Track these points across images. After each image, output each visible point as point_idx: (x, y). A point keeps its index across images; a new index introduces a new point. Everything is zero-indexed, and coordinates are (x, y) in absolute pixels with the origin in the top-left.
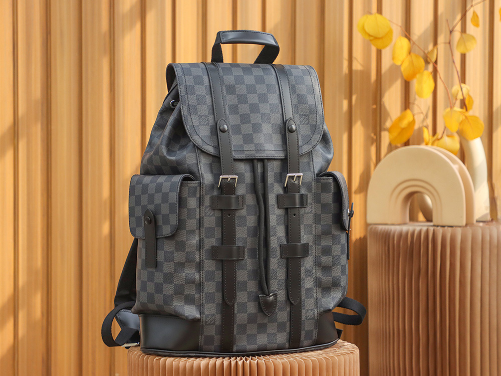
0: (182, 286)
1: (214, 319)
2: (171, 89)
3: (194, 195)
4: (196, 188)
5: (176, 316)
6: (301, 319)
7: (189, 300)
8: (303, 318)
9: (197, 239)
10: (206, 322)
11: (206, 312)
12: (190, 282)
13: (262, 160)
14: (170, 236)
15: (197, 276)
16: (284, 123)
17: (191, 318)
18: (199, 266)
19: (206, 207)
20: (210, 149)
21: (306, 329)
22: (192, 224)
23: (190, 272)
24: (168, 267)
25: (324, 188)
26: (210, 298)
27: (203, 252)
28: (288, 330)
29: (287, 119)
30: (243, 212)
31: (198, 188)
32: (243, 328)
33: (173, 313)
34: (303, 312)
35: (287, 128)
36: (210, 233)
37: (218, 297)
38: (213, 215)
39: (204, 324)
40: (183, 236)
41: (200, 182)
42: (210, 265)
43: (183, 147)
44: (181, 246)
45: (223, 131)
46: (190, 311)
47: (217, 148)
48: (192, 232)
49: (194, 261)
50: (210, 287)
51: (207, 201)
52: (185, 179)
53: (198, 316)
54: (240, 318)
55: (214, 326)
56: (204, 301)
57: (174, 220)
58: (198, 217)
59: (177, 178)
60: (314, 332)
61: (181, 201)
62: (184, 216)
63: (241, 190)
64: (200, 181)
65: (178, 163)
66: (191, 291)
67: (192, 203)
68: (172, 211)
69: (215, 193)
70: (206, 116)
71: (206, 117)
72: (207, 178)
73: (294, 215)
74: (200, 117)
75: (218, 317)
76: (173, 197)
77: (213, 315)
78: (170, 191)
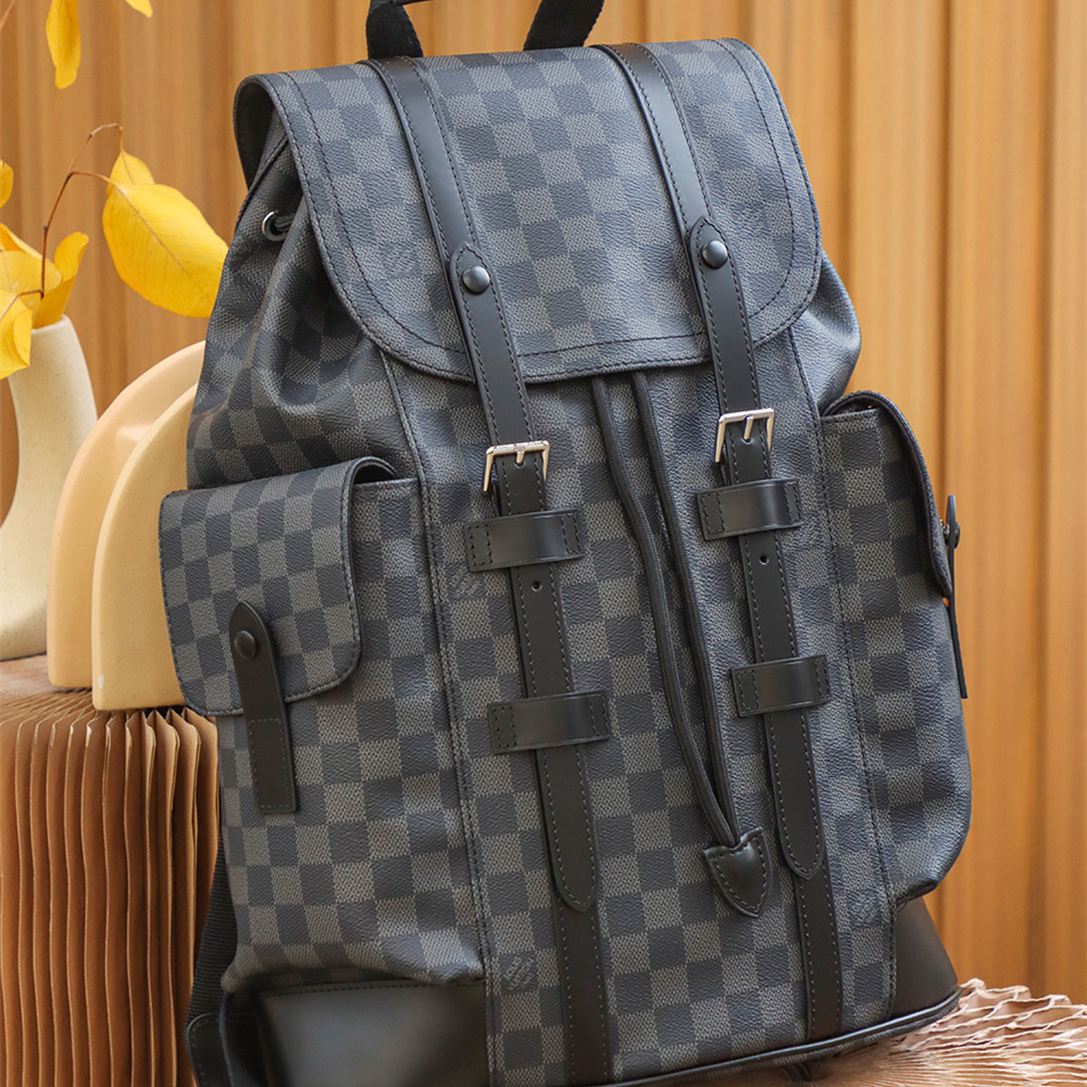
0: (404, 864)
1: (533, 969)
2: (260, 172)
3: (404, 531)
4: (406, 500)
5: (392, 978)
6: (834, 928)
7: (434, 912)
8: (843, 922)
9: (433, 686)
10: (505, 984)
11: (500, 948)
12: (429, 844)
13: (625, 377)
14: (336, 688)
15: (450, 821)
16: (684, 240)
17: (447, 975)
18: (454, 784)
19: (451, 570)
20: (436, 358)
21: (857, 962)
22: (407, 634)
23: (423, 808)
24: (342, 803)
25: (853, 450)
26: (508, 895)
27: (461, 730)
28: (794, 974)
29: (690, 224)
30: (584, 571)
31: (414, 501)
32: (638, 985)
33: (383, 966)
34: (840, 901)
35: (694, 255)
36: (477, 658)
37: (537, 886)
38: (481, 593)
39: (497, 990)
40: (381, 682)
41: (419, 482)
42: (492, 775)
43: (334, 369)
44: (379, 720)
45: (477, 289)
46: (444, 953)
47: (461, 350)
48: (412, 663)
49: (434, 769)
50: (504, 855)
51: (451, 548)
52: (365, 475)
53: (473, 964)
54: (625, 951)
55: (536, 995)
56: (487, 909)
57: (342, 626)
58: (425, 608)
59: (336, 478)
60: (886, 970)
61: (362, 559)
62: (379, 611)
63: (564, 492)
64: (417, 476)
65: (328, 423)
66: (436, 878)
67: (401, 557)
68: (330, 596)
69: (476, 515)
70: (404, 245)
71: (404, 248)
72: (440, 462)
73: (763, 560)
74: (386, 249)
75: (547, 960)
76: (330, 544)
77: (525, 955)
78: (316, 525)
